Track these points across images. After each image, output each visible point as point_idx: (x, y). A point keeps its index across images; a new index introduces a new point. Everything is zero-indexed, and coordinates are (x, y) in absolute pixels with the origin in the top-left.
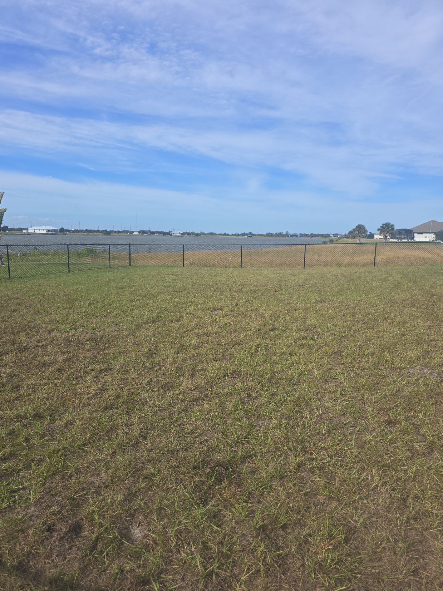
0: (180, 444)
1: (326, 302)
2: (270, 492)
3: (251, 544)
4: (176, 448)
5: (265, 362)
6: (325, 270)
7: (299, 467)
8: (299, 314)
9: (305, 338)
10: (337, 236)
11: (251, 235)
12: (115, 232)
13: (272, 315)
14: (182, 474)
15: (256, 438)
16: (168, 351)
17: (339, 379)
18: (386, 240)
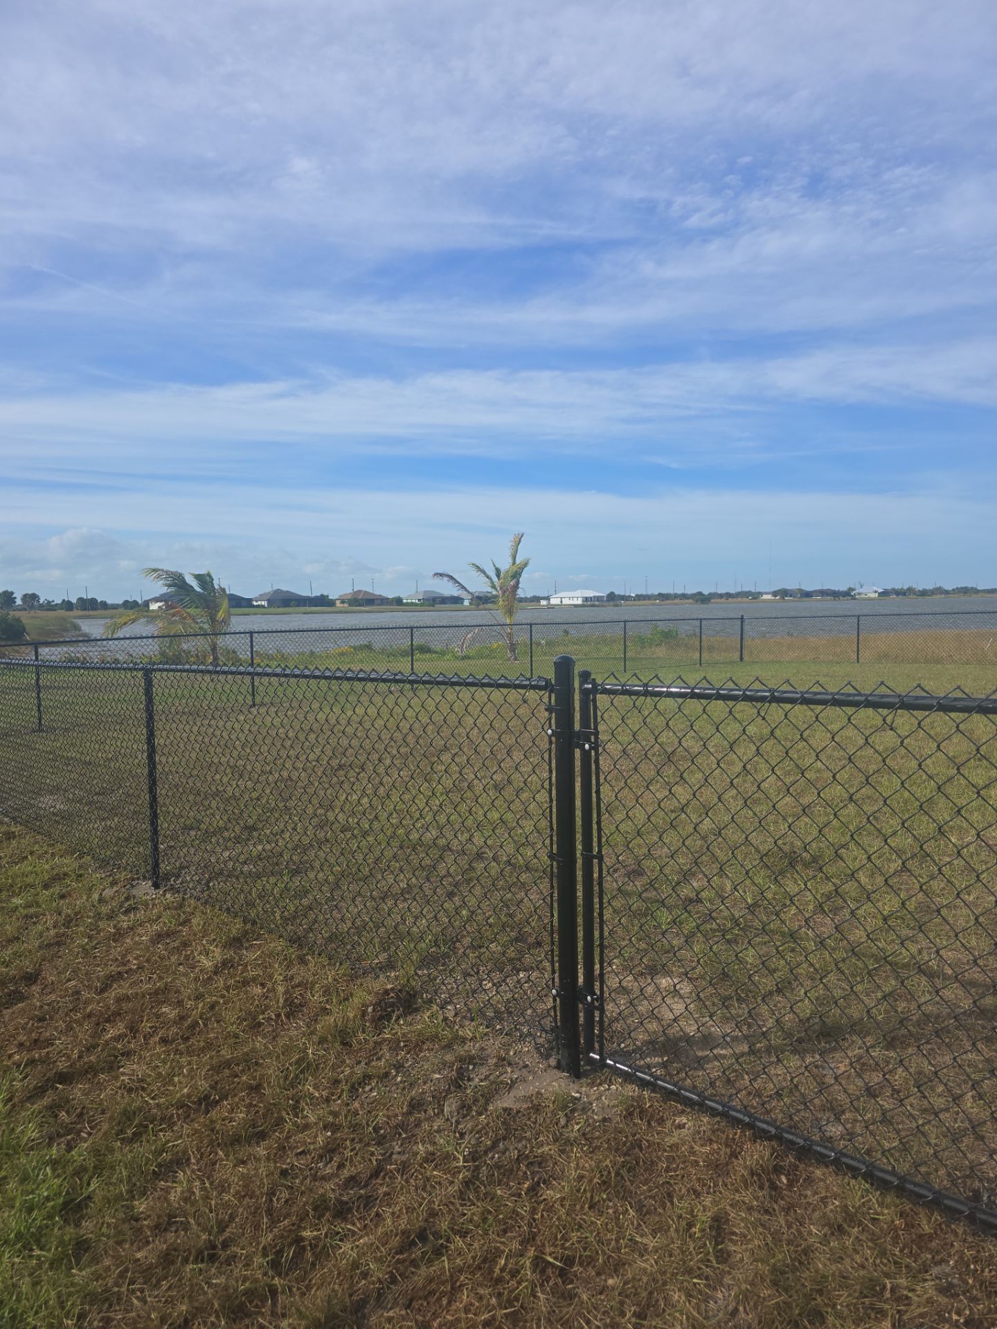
12: (721, 596)
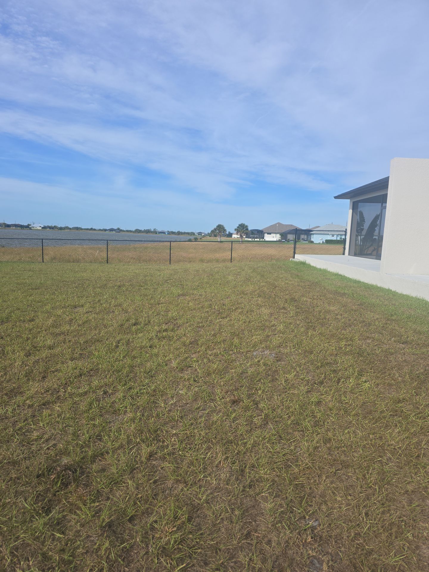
0: (23, 453)
1: (187, 296)
2: (120, 487)
3: (96, 544)
4: (18, 458)
5: (125, 357)
6: (188, 265)
7: (150, 456)
8: (162, 307)
9: (166, 330)
10: (201, 235)
11: (119, 230)
13: (135, 310)
14: (23, 485)
15: (109, 435)
16: (18, 353)
17: (194, 366)
18: (242, 239)
